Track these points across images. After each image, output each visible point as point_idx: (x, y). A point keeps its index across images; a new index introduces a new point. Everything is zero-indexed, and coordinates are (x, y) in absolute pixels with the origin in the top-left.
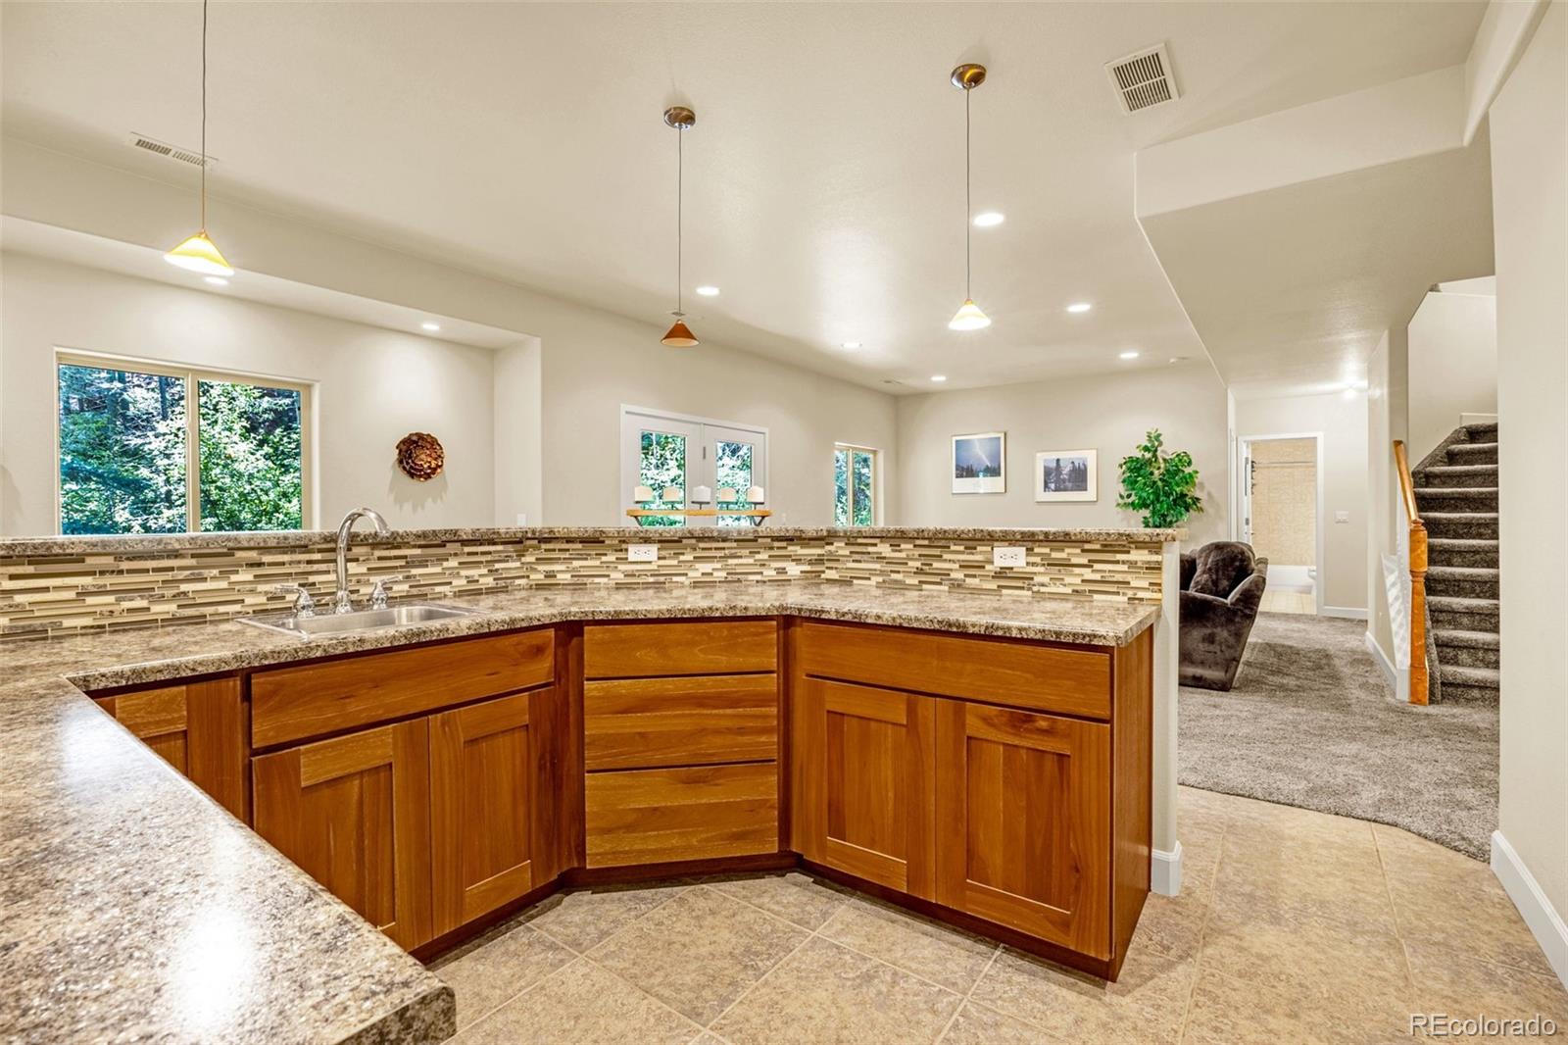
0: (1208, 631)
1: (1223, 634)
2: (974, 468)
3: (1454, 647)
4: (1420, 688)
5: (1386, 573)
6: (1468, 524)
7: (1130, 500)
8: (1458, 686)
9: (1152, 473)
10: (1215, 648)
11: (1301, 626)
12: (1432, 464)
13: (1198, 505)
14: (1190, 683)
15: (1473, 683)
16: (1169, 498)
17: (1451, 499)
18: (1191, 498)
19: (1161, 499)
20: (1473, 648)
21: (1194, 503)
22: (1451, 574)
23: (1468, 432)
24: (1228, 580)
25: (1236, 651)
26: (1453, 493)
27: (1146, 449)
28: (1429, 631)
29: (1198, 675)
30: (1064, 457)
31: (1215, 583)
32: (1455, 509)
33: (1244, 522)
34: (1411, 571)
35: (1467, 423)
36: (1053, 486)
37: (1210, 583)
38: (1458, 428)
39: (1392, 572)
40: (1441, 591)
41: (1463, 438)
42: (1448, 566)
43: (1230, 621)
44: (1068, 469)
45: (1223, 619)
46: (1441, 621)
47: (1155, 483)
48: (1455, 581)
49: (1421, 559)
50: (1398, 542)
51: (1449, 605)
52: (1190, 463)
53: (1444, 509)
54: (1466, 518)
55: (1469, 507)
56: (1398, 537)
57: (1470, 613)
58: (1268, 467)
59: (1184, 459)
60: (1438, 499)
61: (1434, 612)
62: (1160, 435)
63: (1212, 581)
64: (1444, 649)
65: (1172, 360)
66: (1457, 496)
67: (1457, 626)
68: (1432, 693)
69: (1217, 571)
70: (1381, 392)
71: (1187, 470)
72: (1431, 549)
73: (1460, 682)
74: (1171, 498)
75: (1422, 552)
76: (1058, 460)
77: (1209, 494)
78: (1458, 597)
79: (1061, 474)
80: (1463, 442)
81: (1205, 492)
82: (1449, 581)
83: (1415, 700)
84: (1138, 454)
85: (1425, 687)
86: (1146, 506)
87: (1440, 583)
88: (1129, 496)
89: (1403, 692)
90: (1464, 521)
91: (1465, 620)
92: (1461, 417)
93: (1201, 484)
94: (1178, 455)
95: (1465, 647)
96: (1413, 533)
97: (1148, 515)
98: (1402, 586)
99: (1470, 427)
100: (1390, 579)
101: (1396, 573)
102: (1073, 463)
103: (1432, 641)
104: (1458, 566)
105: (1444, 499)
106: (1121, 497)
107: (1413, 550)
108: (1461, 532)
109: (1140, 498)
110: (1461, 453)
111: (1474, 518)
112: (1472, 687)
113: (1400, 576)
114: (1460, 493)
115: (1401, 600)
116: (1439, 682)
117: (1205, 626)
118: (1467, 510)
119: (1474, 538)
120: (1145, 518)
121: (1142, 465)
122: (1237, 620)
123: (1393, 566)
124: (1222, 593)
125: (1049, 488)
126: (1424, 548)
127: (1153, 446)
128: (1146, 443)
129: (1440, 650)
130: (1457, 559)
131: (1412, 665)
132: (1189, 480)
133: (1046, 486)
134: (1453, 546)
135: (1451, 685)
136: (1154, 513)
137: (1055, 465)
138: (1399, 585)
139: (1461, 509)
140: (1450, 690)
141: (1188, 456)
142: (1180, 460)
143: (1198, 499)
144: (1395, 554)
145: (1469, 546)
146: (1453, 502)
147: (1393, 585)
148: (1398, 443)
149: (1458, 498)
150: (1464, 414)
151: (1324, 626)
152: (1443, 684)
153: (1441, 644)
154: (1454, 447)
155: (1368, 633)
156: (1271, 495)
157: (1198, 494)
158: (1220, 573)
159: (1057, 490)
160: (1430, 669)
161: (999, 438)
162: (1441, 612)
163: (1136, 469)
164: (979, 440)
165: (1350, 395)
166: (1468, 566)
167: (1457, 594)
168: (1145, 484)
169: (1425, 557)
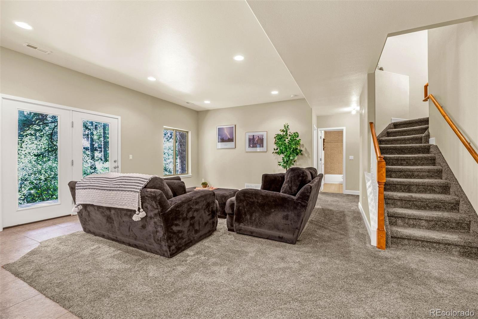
0: (285, 214)
1: (292, 215)
2: (224, 139)
3: (395, 217)
4: (382, 241)
5: (366, 181)
6: (397, 159)
7: (277, 151)
8: (398, 238)
9: (285, 140)
10: (289, 222)
11: (337, 199)
12: (382, 137)
13: (302, 153)
14: (277, 240)
15: (405, 237)
16: (291, 149)
17: (390, 149)
18: (299, 150)
19: (288, 150)
20: (404, 218)
21: (300, 152)
22: (392, 181)
23: (394, 125)
24: (296, 186)
25: (298, 224)
26: (391, 147)
27: (283, 131)
28: (385, 210)
29: (281, 236)
30: (256, 134)
31: (290, 188)
32: (392, 153)
33: (320, 159)
34: (378, 182)
35: (393, 122)
36: (251, 145)
37: (288, 188)
38: (390, 123)
39: (369, 181)
40: (388, 189)
41: (392, 127)
42: (390, 177)
43: (295, 208)
44: (257, 139)
45: (292, 207)
46: (389, 204)
47: (285, 144)
48: (394, 184)
49: (383, 175)
50: (371, 167)
51: (392, 196)
52: (298, 136)
53: (387, 153)
54: (397, 157)
55: (397, 153)
56: (371, 165)
57: (401, 200)
58: (331, 142)
59: (296, 135)
60: (385, 149)
61: (386, 199)
62: (288, 126)
63: (289, 187)
64: (391, 218)
65: (292, 96)
66: (392, 148)
67: (396, 206)
68: (387, 242)
69: (291, 182)
70: (365, 111)
71: (298, 139)
72: (388, 171)
73: (399, 236)
74: (292, 150)
75: (383, 172)
76: (253, 136)
77: (306, 149)
78: (395, 191)
79: (255, 141)
80: (392, 128)
81: (304, 148)
82: (391, 184)
83: (380, 247)
84: (282, 133)
85: (384, 240)
86: (283, 153)
87: (388, 185)
88: (277, 149)
89: (374, 242)
90: (396, 158)
91: (399, 203)
92: (391, 119)
93: (303, 145)
94: (294, 133)
95: (400, 217)
96: (379, 163)
97: (284, 157)
98: (373, 188)
99: (395, 123)
100: (368, 184)
101: (371, 181)
102: (259, 136)
103: (386, 215)
104: (394, 178)
105: (388, 149)
106: (275, 149)
107: (379, 171)
108: (394, 163)
109: (280, 150)
110: (392, 132)
111: (399, 157)
112: (404, 239)
113: (372, 183)
114: (393, 147)
115: (372, 194)
116: (390, 237)
117: (284, 211)
118: (396, 154)
119: (399, 165)
120: (283, 158)
121: (282, 137)
122: (298, 208)
123: (369, 178)
124: (293, 193)
125: (250, 146)
126: (384, 170)
127: (286, 130)
128: (283, 128)
129: (389, 218)
130: (393, 175)
131: (378, 229)
132: (297, 143)
133: (249, 146)
134: (392, 169)
135: (395, 237)
136: (285, 156)
137: (252, 137)
138: (372, 187)
139: (394, 153)
140: (394, 240)
141: (298, 134)
142: (295, 135)
143: (301, 150)
144: (370, 173)
145: (399, 169)
146: (391, 150)
147: (369, 187)
148: (371, 123)
149: (393, 149)
150: (392, 118)
151: (345, 199)
152: (392, 237)
153: (390, 216)
154: (389, 130)
155: (359, 203)
156: (332, 151)
157: (302, 149)
158: (293, 183)
159: (253, 147)
160: (386, 230)
161: (233, 127)
162: (389, 199)
163: (280, 138)
164: (226, 128)
165: (354, 112)
166: (398, 178)
167: (394, 190)
168: (282, 144)
169: (384, 175)
